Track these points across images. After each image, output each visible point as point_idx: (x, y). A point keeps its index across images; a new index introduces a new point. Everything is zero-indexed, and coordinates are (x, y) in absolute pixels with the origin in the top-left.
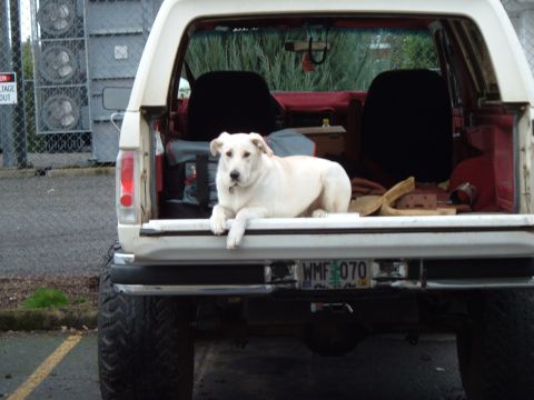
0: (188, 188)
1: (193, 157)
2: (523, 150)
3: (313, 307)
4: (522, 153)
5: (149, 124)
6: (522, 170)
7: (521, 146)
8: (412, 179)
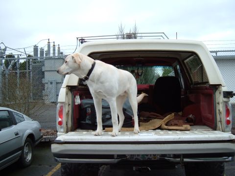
0: (88, 117)
1: (89, 105)
2: (218, 103)
3: (134, 168)
4: (217, 105)
5: (71, 93)
6: (217, 111)
7: (217, 102)
8: (173, 114)
